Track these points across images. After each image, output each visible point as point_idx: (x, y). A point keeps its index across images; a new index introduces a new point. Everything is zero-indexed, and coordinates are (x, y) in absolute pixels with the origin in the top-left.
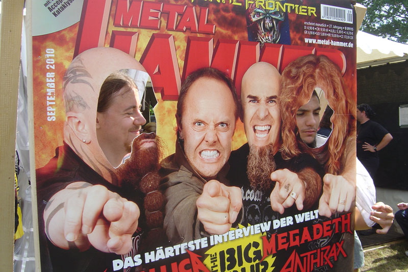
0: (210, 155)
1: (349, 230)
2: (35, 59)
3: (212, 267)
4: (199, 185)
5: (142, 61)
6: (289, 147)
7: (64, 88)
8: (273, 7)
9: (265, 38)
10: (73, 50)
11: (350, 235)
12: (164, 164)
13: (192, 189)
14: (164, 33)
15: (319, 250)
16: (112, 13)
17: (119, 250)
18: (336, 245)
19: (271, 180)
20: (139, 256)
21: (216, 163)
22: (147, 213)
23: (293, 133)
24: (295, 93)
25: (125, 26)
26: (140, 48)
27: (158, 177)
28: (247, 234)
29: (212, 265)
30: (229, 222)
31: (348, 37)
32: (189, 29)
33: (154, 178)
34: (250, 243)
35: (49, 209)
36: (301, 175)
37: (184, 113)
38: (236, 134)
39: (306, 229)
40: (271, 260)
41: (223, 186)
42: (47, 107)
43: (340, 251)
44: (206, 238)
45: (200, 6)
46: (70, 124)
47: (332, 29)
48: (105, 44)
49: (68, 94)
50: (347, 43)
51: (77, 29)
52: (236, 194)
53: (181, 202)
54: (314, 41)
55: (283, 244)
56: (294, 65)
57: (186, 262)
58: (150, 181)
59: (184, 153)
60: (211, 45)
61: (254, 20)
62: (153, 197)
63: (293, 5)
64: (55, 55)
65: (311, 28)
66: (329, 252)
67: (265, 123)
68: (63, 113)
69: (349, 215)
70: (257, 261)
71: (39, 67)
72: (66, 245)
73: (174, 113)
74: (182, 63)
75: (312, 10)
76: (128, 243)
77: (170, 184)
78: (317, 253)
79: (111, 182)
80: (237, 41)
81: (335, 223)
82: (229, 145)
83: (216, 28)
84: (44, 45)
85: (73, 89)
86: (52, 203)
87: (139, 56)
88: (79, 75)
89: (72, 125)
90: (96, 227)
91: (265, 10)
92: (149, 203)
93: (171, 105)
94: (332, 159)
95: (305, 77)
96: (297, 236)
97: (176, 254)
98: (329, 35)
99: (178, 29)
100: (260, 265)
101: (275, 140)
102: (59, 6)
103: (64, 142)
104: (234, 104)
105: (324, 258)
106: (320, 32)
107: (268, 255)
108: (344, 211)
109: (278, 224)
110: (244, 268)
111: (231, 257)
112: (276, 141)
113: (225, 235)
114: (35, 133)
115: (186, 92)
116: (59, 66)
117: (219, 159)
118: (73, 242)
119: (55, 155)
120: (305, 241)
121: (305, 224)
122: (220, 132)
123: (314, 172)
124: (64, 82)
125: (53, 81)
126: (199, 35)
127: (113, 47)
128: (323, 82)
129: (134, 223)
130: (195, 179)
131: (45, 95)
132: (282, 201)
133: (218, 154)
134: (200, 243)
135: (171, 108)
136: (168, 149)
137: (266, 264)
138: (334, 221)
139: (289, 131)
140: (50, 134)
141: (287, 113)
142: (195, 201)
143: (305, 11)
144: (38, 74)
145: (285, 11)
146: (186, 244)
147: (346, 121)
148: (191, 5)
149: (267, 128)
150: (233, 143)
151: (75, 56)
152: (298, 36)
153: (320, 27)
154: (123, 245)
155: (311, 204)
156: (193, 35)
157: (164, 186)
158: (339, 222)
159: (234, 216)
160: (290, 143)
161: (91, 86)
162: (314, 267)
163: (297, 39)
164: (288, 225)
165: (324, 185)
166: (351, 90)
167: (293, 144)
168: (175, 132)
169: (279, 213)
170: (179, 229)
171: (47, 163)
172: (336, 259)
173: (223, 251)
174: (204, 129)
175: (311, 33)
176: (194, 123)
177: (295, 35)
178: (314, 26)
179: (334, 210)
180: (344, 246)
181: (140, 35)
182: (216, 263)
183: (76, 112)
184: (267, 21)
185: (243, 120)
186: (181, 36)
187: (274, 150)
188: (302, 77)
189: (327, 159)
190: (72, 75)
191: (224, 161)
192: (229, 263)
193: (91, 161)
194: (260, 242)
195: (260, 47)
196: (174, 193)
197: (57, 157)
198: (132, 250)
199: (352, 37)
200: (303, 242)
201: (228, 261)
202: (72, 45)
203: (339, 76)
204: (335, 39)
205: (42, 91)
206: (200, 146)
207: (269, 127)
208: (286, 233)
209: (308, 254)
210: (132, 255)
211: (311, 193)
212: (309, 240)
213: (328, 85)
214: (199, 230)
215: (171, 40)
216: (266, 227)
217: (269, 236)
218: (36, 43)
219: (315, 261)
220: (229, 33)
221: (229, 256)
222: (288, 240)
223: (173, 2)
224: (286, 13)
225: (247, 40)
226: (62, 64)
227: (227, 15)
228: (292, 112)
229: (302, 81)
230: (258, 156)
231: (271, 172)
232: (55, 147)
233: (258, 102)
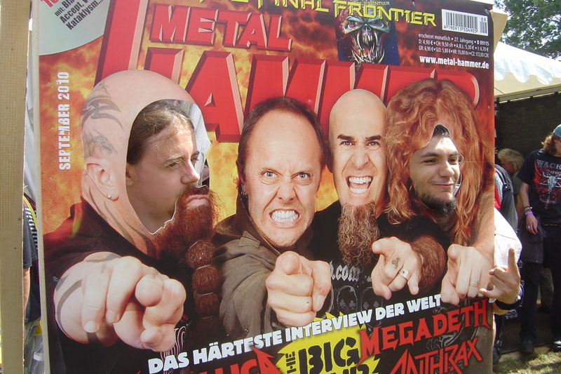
0: (285, 217)
1: (484, 323)
2: (43, 87)
4: (269, 257)
5: (188, 89)
6: (399, 206)
7: (82, 125)
8: (373, 14)
9: (363, 56)
10: (94, 74)
11: (486, 330)
12: (220, 229)
13: (259, 263)
14: (220, 50)
15: (442, 351)
16: (147, 23)
17: (158, 345)
18: (467, 344)
19: (372, 252)
20: (185, 354)
21: (293, 228)
22: (197, 295)
23: (404, 187)
24: (407, 132)
25: (166, 41)
26: (187, 71)
27: (212, 247)
28: (337, 326)
29: (289, 368)
30: (312, 310)
31: (482, 55)
32: (254, 44)
33: (206, 248)
34: (343, 340)
35: (61, 288)
36: (416, 245)
37: (248, 159)
39: (422, 322)
40: (372, 364)
41: (303, 260)
42: (59, 150)
43: (472, 353)
44: (280, 332)
45: (269, 13)
46: (90, 174)
47: (459, 43)
48: (137, 66)
49: (87, 133)
50: (480, 63)
51: (99, 45)
52: (323, 271)
53: (244, 282)
54: (433, 60)
55: (389, 341)
56: (404, 93)
57: (251, 363)
58: (200, 252)
59: (248, 214)
60: (286, 66)
61: (346, 31)
62: (205, 274)
63: (402, 11)
64: (70, 81)
65: (428, 42)
66: (456, 353)
67: (364, 173)
68: (81, 159)
69: (484, 302)
70: (353, 365)
71: (48, 98)
72: (85, 338)
73: (235, 159)
74: (244, 91)
75: (429, 17)
76: (170, 336)
77: (228, 256)
79: (146, 253)
80: (323, 61)
81: (464, 313)
82: (312, 203)
83: (292, 43)
84: (55, 67)
85: (94, 126)
86: (65, 281)
87: (185, 82)
88: (103, 108)
89: (93, 175)
90: (126, 313)
91: (363, 18)
92: (199, 281)
93: (231, 148)
94: (460, 224)
95: (421, 110)
97: (238, 353)
98: (455, 51)
99: (239, 45)
100: (357, 371)
101: (378, 197)
102: (75, 15)
103: (82, 198)
104: (319, 147)
105: (449, 362)
106: (442, 47)
107: (369, 356)
108: (477, 296)
109: (382, 313)
111: (316, 358)
112: (380, 198)
113: (307, 328)
114: (42, 186)
115: (251, 130)
116: (74, 95)
117: (297, 223)
118: (94, 334)
119: (69, 215)
121: (421, 313)
122: (298, 185)
123: (434, 242)
124: (82, 117)
125: (68, 115)
126: (268, 53)
127: (148, 69)
128: (447, 116)
129: (178, 309)
130: (263, 249)
131: (56, 135)
132: (389, 281)
133: (297, 216)
134: (271, 338)
135: (230, 152)
136: (226, 208)
137: (365, 369)
138: (463, 310)
139: (399, 185)
140: (62, 187)
141: (396, 160)
142: (264, 279)
143: (420, 18)
144: (46, 106)
145: (390, 19)
146: (251, 339)
147: (480, 171)
148: (258, 12)
149: (367, 180)
150: (317, 200)
152: (410, 53)
153: (441, 41)
154: (162, 339)
155: (430, 285)
156: (260, 52)
157: (220, 259)
158: (470, 311)
159: (319, 301)
160: (399, 200)
161: (118, 121)
163: (409, 58)
164: (397, 314)
165: (449, 260)
166: (487, 127)
167: (404, 203)
168: (235, 185)
169: (384, 298)
170: (242, 318)
171: (58, 226)
172: (466, 364)
173: (305, 349)
174: (276, 182)
175: (429, 48)
176: (263, 173)
177: (406, 52)
178: (432, 39)
179: (463, 295)
180: (477, 346)
181: (186, 53)
182: (294, 367)
183: (98, 158)
184: (366, 33)
185: (332, 169)
186: (244, 54)
187: (377, 212)
188: (417, 110)
189: (453, 223)
190: (93, 107)
191: (305, 226)
192: (313, 366)
193: (119, 224)
194: (357, 338)
195: (356, 68)
196: (234, 269)
197: (72, 218)
198: (175, 345)
199: (488, 54)
200: (418, 338)
201: (311, 364)
202: (93, 68)
203: (469, 108)
204: (463, 58)
205: (52, 129)
206: (270, 205)
207: (370, 180)
208: (394, 326)
209: (427, 355)
210: (175, 352)
211: (430, 270)
212: (428, 335)
213: (454, 121)
214: (269, 319)
215: (229, 59)
216: (365, 317)
217: (370, 330)
218: (45, 64)
219: (436, 366)
220: (311, 49)
221: (312, 356)
222: (397, 336)
223: (232, 8)
224: (392, 22)
225: (337, 60)
226: (79, 92)
227: (308, 25)
228: (404, 159)
229: (417, 115)
230: (353, 219)
231: (372, 241)
232: (70, 204)
233: (354, 144)
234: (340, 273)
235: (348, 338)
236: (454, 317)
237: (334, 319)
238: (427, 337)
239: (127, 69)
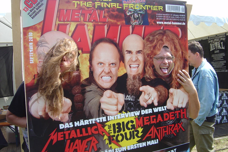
0: (107, 78)
1: (185, 117)
2: (24, 37)
3: (109, 131)
4: (101, 92)
5: (72, 36)
6: (149, 74)
7: (37, 49)
8: (138, 8)
9: (134, 23)
10: (41, 33)
11: (186, 120)
12: (83, 82)
13: (97, 94)
14: (82, 23)
15: (167, 126)
16: (58, 16)
17: (63, 120)
19: (139, 91)
20: (72, 123)
21: (109, 82)
22: (75, 104)
23: (151, 68)
24: (152, 49)
25: (64, 21)
26: (71, 31)
27: (80, 88)
28: (127, 116)
29: (109, 130)
30: (117, 110)
31: (182, 20)
32: (94, 21)
34: (129, 121)
35: (31, 101)
36: (157, 89)
37: (93, 59)
38: (120, 69)
39: (159, 115)
40: (140, 130)
41: (114, 93)
42: (30, 57)
43: (180, 128)
44: (105, 117)
45: (100, 10)
46: (40, 64)
47: (173, 16)
48: (55, 29)
49: (39, 52)
50: (181, 23)
51: (42, 24)
52: (121, 97)
53: (92, 100)
54: (162, 23)
55: (147, 122)
56: (151, 35)
57: (95, 127)
58: (77, 90)
59: (93, 77)
60: (106, 28)
61: (128, 14)
62: (78, 97)
63: (150, 6)
64: (33, 35)
66: (174, 127)
67: (135, 63)
69: (185, 109)
70: (133, 130)
71: (26, 41)
72: (39, 117)
74: (91, 36)
75: (160, 7)
76: (67, 117)
77: (86, 91)
78: (166, 127)
80: (119, 25)
81: (176, 113)
82: (117, 74)
83: (108, 20)
84: (28, 31)
85: (41, 49)
86: (33, 99)
87: (70, 34)
88: (44, 44)
91: (134, 9)
92: (76, 99)
93: (86, 56)
94: (174, 81)
96: (154, 118)
97: (90, 123)
98: (171, 19)
99: (89, 21)
100: (135, 132)
102: (34, 14)
103: (37, 72)
104: (119, 55)
105: (170, 130)
106: (165, 18)
107: (139, 127)
108: (182, 107)
109: (143, 112)
110: (126, 133)
112: (142, 72)
113: (116, 116)
114: (25, 69)
115: (94, 49)
116: (34, 40)
117: (111, 81)
118: (42, 116)
119: (33, 78)
120: (159, 121)
121: (159, 113)
122: (111, 68)
123: (163, 87)
124: (37, 47)
125: (32, 46)
126: (99, 23)
128: (168, 43)
129: (69, 108)
130: (99, 89)
131: (29, 52)
132: (146, 101)
133: (111, 78)
134: (102, 119)
136: (85, 75)
137: (138, 132)
138: (176, 112)
139: (150, 67)
140: (31, 69)
141: (148, 59)
142: (99, 99)
143: (157, 8)
144: (26, 44)
146: (95, 119)
147: (182, 62)
148: (95, 10)
149: (137, 66)
150: (119, 73)
151: (41, 35)
152: (153, 21)
153: (165, 16)
154: (64, 118)
156: (96, 23)
157: (83, 92)
158: (179, 113)
159: (120, 107)
160: (150, 73)
161: (49, 48)
162: (165, 134)
163: (152, 22)
164: (149, 113)
165: (170, 94)
167: (151, 74)
168: (89, 68)
169: (144, 107)
170: (91, 112)
172: (178, 132)
173: (115, 124)
174: (103, 66)
175: (160, 19)
176: (98, 64)
178: (162, 15)
179: (176, 107)
180: (183, 125)
181: (71, 25)
182: (111, 129)
184: (136, 15)
185: (124, 62)
186: (91, 24)
187: (141, 77)
188: (156, 41)
189: (171, 81)
190: (40, 44)
191: (114, 81)
194: (134, 120)
195: (132, 27)
196: (88, 96)
198: (68, 120)
199: (185, 20)
200: (158, 121)
201: (117, 129)
202: (40, 31)
203: (177, 40)
204: (174, 21)
205: (27, 51)
206: (101, 74)
207: (138, 65)
208: (149, 117)
209: (161, 128)
210: (68, 122)
211: (162, 97)
212: (162, 121)
213: (171, 44)
215: (86, 26)
216: (137, 113)
217: (139, 118)
218: (25, 30)
219: (166, 132)
220: (115, 21)
221: (118, 126)
222: (150, 120)
223: (86, 9)
224: (146, 10)
225: (125, 24)
226: (36, 39)
227: (114, 13)
228: (151, 58)
229: (156, 42)
230: (132, 79)
231: (140, 87)
232: (34, 74)
233: (132, 53)
234: (128, 98)
235: (131, 121)
236: (172, 114)
237: (126, 114)
238: (161, 121)
239: (51, 31)
